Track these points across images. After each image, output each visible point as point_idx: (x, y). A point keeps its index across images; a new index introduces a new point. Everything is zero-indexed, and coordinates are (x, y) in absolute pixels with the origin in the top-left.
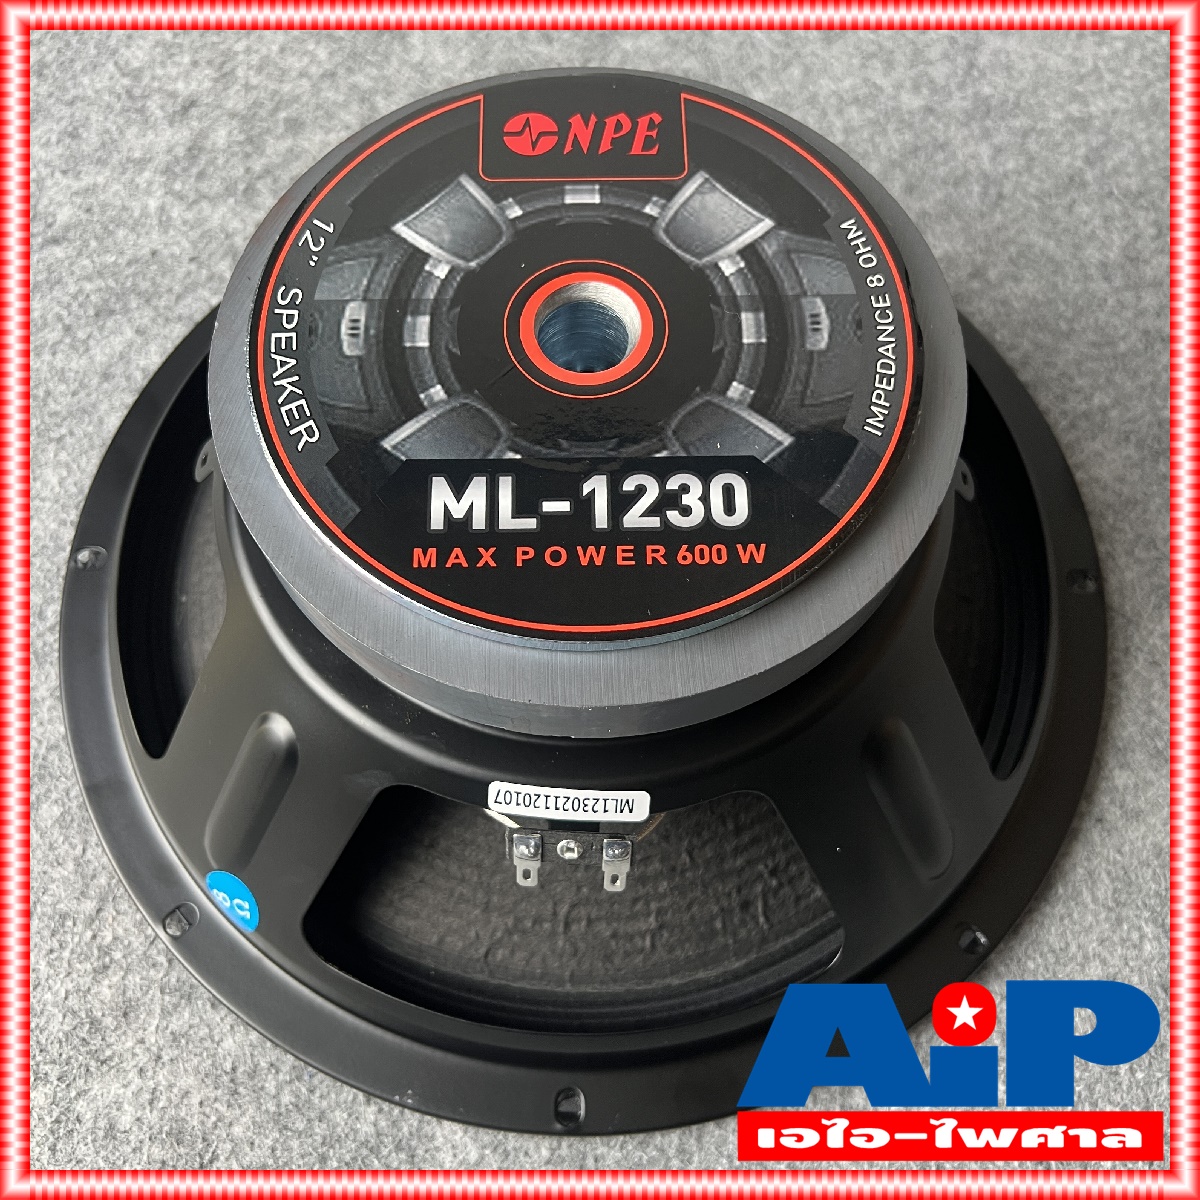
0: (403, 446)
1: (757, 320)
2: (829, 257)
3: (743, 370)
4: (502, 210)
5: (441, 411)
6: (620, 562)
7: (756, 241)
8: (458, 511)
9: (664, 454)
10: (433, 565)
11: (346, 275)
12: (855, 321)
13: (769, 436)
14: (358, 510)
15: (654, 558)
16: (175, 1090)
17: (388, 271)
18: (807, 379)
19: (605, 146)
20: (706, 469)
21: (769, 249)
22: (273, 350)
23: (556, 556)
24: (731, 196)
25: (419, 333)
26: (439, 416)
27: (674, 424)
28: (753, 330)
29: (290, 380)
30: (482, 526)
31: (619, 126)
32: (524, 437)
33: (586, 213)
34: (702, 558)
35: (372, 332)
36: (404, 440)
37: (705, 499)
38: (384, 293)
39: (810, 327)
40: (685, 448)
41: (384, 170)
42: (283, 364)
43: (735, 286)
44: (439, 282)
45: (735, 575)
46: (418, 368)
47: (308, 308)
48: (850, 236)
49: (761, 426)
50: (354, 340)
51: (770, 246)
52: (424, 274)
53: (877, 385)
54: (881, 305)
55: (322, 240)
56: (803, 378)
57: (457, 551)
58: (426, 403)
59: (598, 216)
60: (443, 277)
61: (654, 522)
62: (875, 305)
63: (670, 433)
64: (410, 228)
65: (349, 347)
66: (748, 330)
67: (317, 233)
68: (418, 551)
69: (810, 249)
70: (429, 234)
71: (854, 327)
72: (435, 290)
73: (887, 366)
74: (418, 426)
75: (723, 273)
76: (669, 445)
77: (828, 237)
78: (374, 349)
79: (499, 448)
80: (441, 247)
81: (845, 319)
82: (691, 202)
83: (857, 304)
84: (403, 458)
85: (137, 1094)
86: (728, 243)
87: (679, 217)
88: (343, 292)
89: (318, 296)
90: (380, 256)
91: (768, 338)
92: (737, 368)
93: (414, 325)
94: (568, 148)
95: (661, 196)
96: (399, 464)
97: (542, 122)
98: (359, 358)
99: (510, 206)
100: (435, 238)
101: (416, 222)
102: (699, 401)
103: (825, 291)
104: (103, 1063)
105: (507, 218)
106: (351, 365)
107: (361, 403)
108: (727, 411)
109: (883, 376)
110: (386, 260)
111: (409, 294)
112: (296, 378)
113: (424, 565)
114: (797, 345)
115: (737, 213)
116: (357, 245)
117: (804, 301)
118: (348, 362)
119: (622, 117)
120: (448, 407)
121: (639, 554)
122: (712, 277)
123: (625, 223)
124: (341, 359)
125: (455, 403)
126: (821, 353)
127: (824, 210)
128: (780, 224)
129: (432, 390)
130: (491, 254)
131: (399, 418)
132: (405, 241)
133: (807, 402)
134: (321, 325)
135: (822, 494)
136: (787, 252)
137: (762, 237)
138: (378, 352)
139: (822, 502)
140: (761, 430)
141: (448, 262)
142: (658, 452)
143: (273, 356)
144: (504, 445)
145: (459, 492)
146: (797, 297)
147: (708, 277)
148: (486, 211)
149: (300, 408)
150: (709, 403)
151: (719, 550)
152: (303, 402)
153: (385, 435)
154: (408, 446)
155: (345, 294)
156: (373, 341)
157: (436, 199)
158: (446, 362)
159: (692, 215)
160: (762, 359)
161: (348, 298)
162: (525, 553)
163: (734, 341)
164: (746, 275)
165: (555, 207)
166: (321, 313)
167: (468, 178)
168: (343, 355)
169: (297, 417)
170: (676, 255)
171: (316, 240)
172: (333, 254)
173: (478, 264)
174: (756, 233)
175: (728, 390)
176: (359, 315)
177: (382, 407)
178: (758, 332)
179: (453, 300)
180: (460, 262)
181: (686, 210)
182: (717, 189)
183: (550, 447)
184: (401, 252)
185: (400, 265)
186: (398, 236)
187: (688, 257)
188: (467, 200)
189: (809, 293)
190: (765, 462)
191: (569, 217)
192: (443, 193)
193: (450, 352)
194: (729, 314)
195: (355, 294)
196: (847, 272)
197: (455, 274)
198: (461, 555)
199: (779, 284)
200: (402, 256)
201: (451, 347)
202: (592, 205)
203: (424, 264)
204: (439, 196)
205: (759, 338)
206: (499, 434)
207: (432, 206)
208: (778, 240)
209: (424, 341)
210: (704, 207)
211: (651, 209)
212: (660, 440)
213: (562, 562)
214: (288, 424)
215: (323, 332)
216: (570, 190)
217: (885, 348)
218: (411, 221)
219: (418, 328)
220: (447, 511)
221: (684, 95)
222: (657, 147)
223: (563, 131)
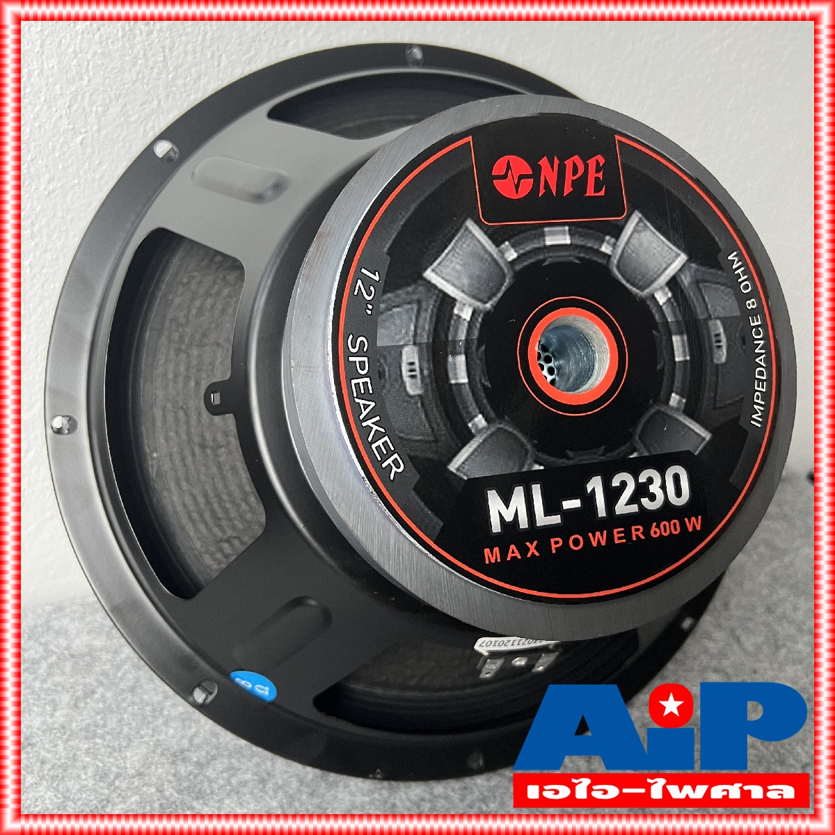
0: (463, 468)
1: (683, 340)
2: (722, 285)
3: (677, 383)
4: (502, 253)
5: (485, 436)
6: (617, 541)
7: (677, 273)
8: (509, 518)
9: (635, 455)
10: (499, 560)
11: (397, 322)
12: (741, 338)
13: (697, 434)
14: (442, 524)
15: (637, 536)
17: (428, 315)
18: (716, 387)
19: (568, 189)
20: (662, 464)
21: (686, 280)
22: (355, 395)
23: (576, 542)
24: (657, 233)
25: (460, 371)
26: (485, 441)
27: (639, 430)
28: (681, 350)
29: (374, 420)
30: (526, 526)
31: (575, 168)
32: (543, 452)
33: (562, 254)
34: (665, 531)
35: (426, 372)
36: (463, 463)
37: (663, 487)
38: (428, 337)
39: (715, 344)
40: (648, 450)
41: (407, 216)
42: (366, 406)
43: (667, 314)
44: (466, 324)
45: (686, 540)
46: (464, 402)
47: (374, 354)
48: (734, 267)
49: (692, 427)
50: (414, 380)
51: (686, 278)
52: (455, 317)
53: (756, 388)
54: (756, 323)
55: (372, 288)
56: (714, 387)
57: (513, 547)
58: (473, 431)
59: (570, 256)
60: (468, 319)
61: (634, 508)
62: (752, 324)
63: (637, 438)
64: (437, 274)
65: (411, 388)
66: (678, 350)
67: (368, 282)
68: (487, 551)
69: (710, 278)
70: (452, 279)
71: (741, 342)
72: (465, 331)
73: (761, 373)
74: (471, 450)
75: (658, 303)
76: (638, 447)
77: (721, 269)
78: (430, 387)
79: (528, 462)
80: (463, 291)
81: (735, 336)
82: (632, 241)
83: (741, 324)
84: (465, 478)
86: (659, 276)
87: (625, 254)
88: (398, 337)
89: (379, 343)
90: (419, 302)
91: (691, 355)
92: (673, 382)
93: (455, 364)
94: (542, 191)
95: (612, 236)
96: (463, 483)
98: (419, 396)
99: (507, 250)
100: (456, 282)
101: (440, 268)
102: (653, 411)
103: (722, 314)
105: (506, 260)
106: (416, 403)
107: (428, 435)
108: (670, 417)
109: (759, 380)
110: (424, 305)
111: (447, 336)
112: (378, 418)
113: (493, 561)
114: (709, 361)
115: (663, 249)
116: (399, 292)
117: (710, 323)
118: (412, 401)
119: (576, 158)
120: (489, 432)
121: (628, 534)
122: (651, 307)
123: (589, 261)
124: (408, 399)
125: (493, 429)
126: (723, 365)
127: (717, 245)
128: (691, 259)
129: (476, 419)
130: (500, 295)
131: (457, 446)
132: (435, 287)
133: (717, 405)
134: (386, 369)
135: (730, 475)
136: (697, 283)
137: (680, 270)
138: (432, 390)
139: (731, 480)
140: (692, 430)
141: (470, 305)
142: (632, 453)
143: (357, 400)
144: (532, 459)
145: (507, 501)
146: (706, 320)
147: (649, 307)
148: (491, 255)
149: (385, 444)
150: (659, 411)
151: (675, 524)
152: (386, 438)
153: (450, 460)
154: (467, 467)
155: (400, 340)
156: (428, 381)
157: (452, 244)
158: (482, 395)
159: (633, 252)
160: (689, 371)
161: (402, 343)
162: (557, 543)
163: (670, 360)
164: (672, 304)
165: (539, 249)
166: (385, 358)
167: (472, 223)
168: (407, 394)
169: (385, 452)
170: (626, 289)
171: (367, 288)
172: (383, 302)
173: (492, 305)
174: (676, 266)
175: (669, 400)
176: (413, 358)
177: (443, 438)
178: (684, 351)
179: (479, 339)
180: (479, 304)
181: (629, 247)
182: (648, 227)
183: (563, 457)
184: (434, 297)
185: (435, 310)
186: (429, 282)
187: (634, 290)
188: (475, 244)
189: (713, 317)
190: (696, 454)
191: (551, 257)
192: (456, 238)
193: (483, 385)
194: (664, 337)
195: (407, 339)
196: (734, 298)
197: (476, 315)
198: (516, 551)
199: (693, 309)
200: (436, 302)
201: (483, 381)
202: (565, 245)
203: (453, 308)
204: (454, 241)
205: (685, 356)
206: (527, 451)
207: (449, 252)
208: (690, 272)
209: (464, 378)
210: (641, 245)
211: (606, 248)
212: (632, 444)
213: (581, 546)
214: (379, 459)
215: (389, 375)
216: (548, 232)
217: (759, 358)
218: (436, 267)
219: (458, 367)
220: (501, 517)
221: (617, 137)
222: (604, 189)
223: (536, 174)
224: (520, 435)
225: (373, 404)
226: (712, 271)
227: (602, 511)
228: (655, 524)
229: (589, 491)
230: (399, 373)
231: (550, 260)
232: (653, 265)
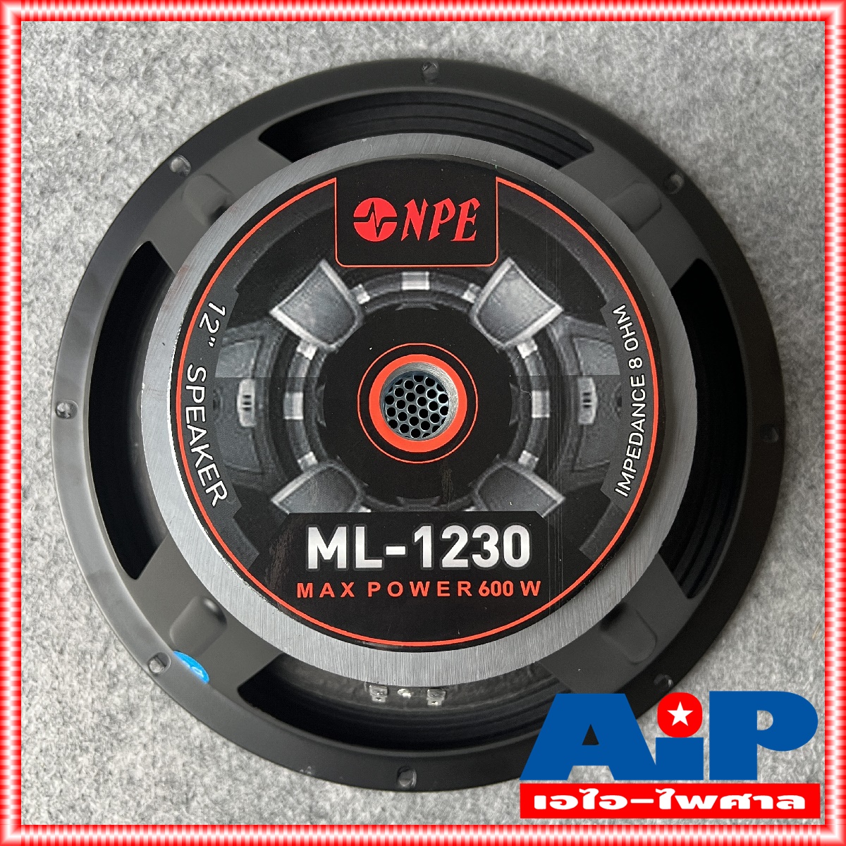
0: (287, 502)
1: (544, 397)
2: (602, 341)
3: (531, 441)
4: (354, 295)
5: (312, 474)
6: (439, 594)
7: (547, 325)
8: (327, 556)
9: (472, 509)
10: (311, 596)
11: (238, 356)
12: (617, 398)
13: (547, 496)
14: (258, 554)
15: (463, 591)
16: (167, 757)
17: (270, 352)
18: (578, 449)
19: (434, 233)
20: (501, 522)
21: (557, 334)
22: (188, 422)
23: (395, 589)
24: (530, 282)
25: (296, 407)
26: (312, 478)
27: (480, 485)
28: (540, 406)
29: (203, 447)
30: (344, 566)
31: (445, 212)
32: (373, 495)
33: (419, 299)
34: (496, 592)
36: (287, 497)
37: (500, 545)
38: (268, 372)
39: (582, 404)
40: (488, 506)
41: (260, 255)
42: (197, 434)
43: (529, 368)
44: (308, 363)
45: (518, 605)
46: (296, 438)
47: (211, 384)
48: (620, 322)
49: (542, 488)
50: (248, 413)
51: (557, 332)
52: (297, 355)
53: (628, 454)
54: (638, 385)
55: (217, 322)
56: (574, 448)
57: (327, 585)
58: (302, 467)
59: (428, 302)
60: (311, 358)
61: (464, 563)
62: (633, 385)
63: (477, 492)
64: (284, 312)
65: (244, 419)
66: (536, 406)
67: (214, 316)
68: (300, 585)
69: (587, 333)
70: (298, 318)
71: (616, 403)
72: (306, 370)
73: (636, 439)
74: (297, 485)
75: (520, 356)
76: (476, 501)
77: (603, 323)
78: (263, 420)
79: (355, 504)
80: (309, 331)
81: (609, 396)
82: (499, 290)
83: (620, 384)
84: (288, 512)
85: (144, 759)
86: (526, 328)
87: (490, 303)
88: (237, 370)
89: (218, 375)
90: (262, 338)
91: (551, 414)
92: (526, 439)
93: (291, 401)
94: (405, 234)
95: (477, 284)
96: (285, 517)
97: (384, 208)
98: (252, 429)
99: (360, 292)
100: (304, 322)
101: (288, 306)
102: (498, 467)
103: (596, 372)
104: (121, 741)
105: (357, 303)
106: (247, 435)
107: (255, 466)
108: (518, 474)
109: (633, 446)
110: (267, 341)
111: (286, 373)
112: (207, 446)
113: (305, 596)
114: (572, 419)
115: (535, 299)
116: (244, 327)
117: (580, 381)
118: (244, 432)
119: (448, 202)
120: (318, 470)
121: (453, 588)
122: (512, 359)
123: (448, 308)
124: (240, 430)
125: (324, 468)
126: (589, 426)
127: (602, 297)
128: (566, 311)
129: (307, 457)
130: (347, 337)
131: (283, 479)
132: (280, 324)
133: (576, 468)
134: (222, 399)
135: (582, 543)
136: (570, 337)
137: (552, 323)
138: (266, 425)
139: (581, 549)
140: (542, 491)
141: (315, 345)
142: (468, 507)
143: (189, 427)
144: (359, 502)
145: (327, 539)
146: (575, 377)
147: (509, 359)
148: (342, 297)
149: (211, 471)
150: (505, 467)
151: (508, 586)
152: (213, 466)
153: (274, 493)
154: (290, 502)
155: (238, 374)
156: (262, 414)
157: (303, 284)
158: (316, 433)
159: (499, 302)
160: (546, 431)
161: (240, 376)
162: (374, 587)
163: (526, 416)
164: (537, 358)
165: (394, 293)
166: (221, 389)
167: (327, 264)
168: (239, 424)
169: (210, 479)
170: (486, 339)
171: (212, 322)
172: (226, 336)
173: (337, 346)
174: (548, 319)
175: (519, 456)
176: (250, 391)
177: (270, 471)
178: (544, 408)
179: (319, 379)
180: (324, 345)
181: (495, 296)
182: (520, 275)
183: (391, 503)
184: (279, 334)
185: (277, 347)
186: (275, 319)
187: (495, 341)
188: (327, 286)
189: (584, 374)
190: (543, 517)
191: (406, 302)
192: (308, 278)
193: (318, 423)
194: (523, 392)
195: (246, 372)
196: (614, 355)
197: (320, 355)
198: (330, 589)
199: (561, 365)
200: (279, 338)
201: (319, 420)
202: (423, 291)
203: (296, 346)
204: (305, 281)
205: (544, 413)
206: (355, 493)
207: (299, 291)
208: (564, 325)
209: (299, 415)
210: (509, 294)
211: (469, 296)
212: (470, 498)
213: (399, 594)
214: (204, 485)
215: (224, 406)
216: (406, 276)
217: (637, 423)
218: (284, 305)
219: (294, 404)
220: (320, 554)
221: (498, 179)
222: (475, 234)
223: (401, 217)
224: (350, 477)
225: (204, 432)
226: (589, 325)
227: (427, 561)
228: (485, 582)
229: (417, 539)
230: (233, 404)
231: (404, 305)
232: (520, 315)
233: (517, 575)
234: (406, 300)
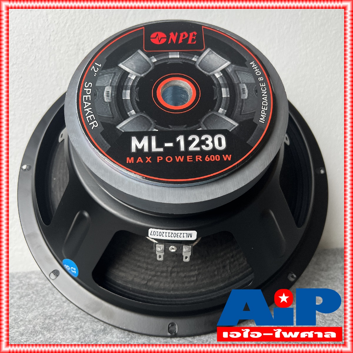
0: (123, 128)
1: (227, 90)
2: (247, 72)
3: (223, 105)
4: (151, 60)
5: (134, 117)
6: (188, 161)
7: (225, 68)
8: (140, 146)
9: (200, 129)
11: (105, 79)
12: (255, 90)
13: (231, 124)
14: (110, 147)
15: (198, 159)
17: (117, 77)
19: (180, 41)
20: (213, 133)
21: (229, 70)
22: (84, 100)
23: (169, 159)
24: (218, 55)
25: (127, 95)
26: (134, 119)
27: (203, 121)
28: (225, 93)
29: (89, 109)
31: (184, 36)
32: (159, 125)
33: (176, 60)
34: (213, 159)
36: (123, 126)
37: (213, 142)
38: (116, 84)
39: (242, 92)
40: (207, 128)
41: (115, 49)
42: (87, 104)
43: (220, 81)
44: (132, 80)
45: (222, 164)
46: (127, 105)
47: (94, 88)
48: (253, 66)
49: (229, 121)
50: (108, 97)
51: (229, 69)
52: (128, 78)
53: (262, 109)
54: (263, 86)
55: (98, 69)
56: (241, 107)
57: (140, 158)
58: (129, 115)
59: (179, 61)
60: (134, 79)
61: (198, 149)
62: (261, 86)
63: (202, 123)
64: (124, 65)
65: (106, 99)
66: (224, 93)
67: (96, 67)
68: (128, 158)
69: (241, 70)
70: (129, 67)
71: (255, 92)
72: (132, 83)
73: (265, 103)
74: (127, 122)
75: (216, 77)
76: (202, 126)
77: (246, 67)
78: (114, 100)
79: (151, 128)
80: (133, 70)
81: (252, 89)
82: (206, 57)
83: (256, 86)
84: (123, 131)
86: (217, 68)
87: (203, 61)
88: (104, 83)
89: (97, 85)
90: (115, 73)
91: (230, 95)
92: (221, 104)
93: (125, 93)
95: (197, 55)
96: (122, 133)
98: (109, 103)
99: (153, 58)
100: (131, 68)
101: (125, 63)
102: (210, 114)
103: (246, 82)
105: (152, 62)
106: (107, 105)
107: (110, 115)
108: (218, 116)
109: (264, 106)
110: (117, 74)
111: (124, 84)
112: (91, 108)
113: (130, 162)
114: (239, 98)
115: (220, 60)
116: (108, 70)
117: (240, 85)
118: (106, 104)
119: (185, 33)
120: (136, 116)
121: (194, 158)
122: (213, 78)
123: (187, 63)
124: (104, 103)
125: (138, 115)
126: (246, 99)
127: (245, 59)
128: (233, 62)
129: (131, 112)
130: (148, 72)
131: (121, 119)
132: (122, 69)
134: (98, 93)
135: (247, 140)
136: (235, 71)
137: (227, 67)
139: (247, 142)
141: (135, 75)
142: (199, 128)
143: (84, 102)
144: (153, 127)
145: (140, 141)
146: (238, 84)
147: (212, 78)
148: (146, 60)
149: (92, 117)
150: (213, 114)
151: (217, 157)
152: (93, 115)
153: (118, 124)
154: (124, 128)
155: (105, 84)
156: (113, 97)
157: (131, 57)
158: (135, 103)
159: (206, 61)
160: (228, 102)
161: (106, 85)
162: (160, 158)
163: (220, 96)
164: (223, 78)
165: (166, 59)
166: (98, 90)
167: (140, 51)
168: (105, 102)
169: (91, 120)
170: (202, 72)
171: (96, 69)
172: (101, 73)
173: (144, 75)
174: (225, 66)
175: (219, 110)
176: (109, 90)
177: (116, 117)
179: (137, 86)
180: (139, 75)
181: (205, 59)
182: (213, 53)
183: (167, 128)
185: (121, 76)
186: (120, 67)
187: (206, 73)
188: (140, 57)
189: (241, 82)
190: (230, 131)
192: (133, 55)
193: (136, 100)
194: (218, 89)
195: (108, 84)
196: (252, 77)
197: (137, 78)
198: (141, 159)
199: (233, 80)
200: (121, 73)
201: (136, 99)
202: (177, 58)
203: (128, 75)
204: (132, 56)
205: (227, 95)
206: (151, 124)
207: (130, 59)
208: (232, 67)
209: (128, 97)
210: (210, 58)
211: (194, 59)
212: (199, 125)
213: (171, 161)
214: (89, 122)
215: (98, 95)
216: (171, 54)
217: (264, 98)
218: (124, 63)
219: (127, 94)
220: (136, 147)
221: (203, 27)
222: (196, 41)
223: (168, 37)
224: (149, 118)
226: (242, 67)
227: (182, 148)
228: (207, 156)
229: (177, 140)
230: (102, 94)
232: (215, 65)
233: (221, 153)
234: (171, 61)
